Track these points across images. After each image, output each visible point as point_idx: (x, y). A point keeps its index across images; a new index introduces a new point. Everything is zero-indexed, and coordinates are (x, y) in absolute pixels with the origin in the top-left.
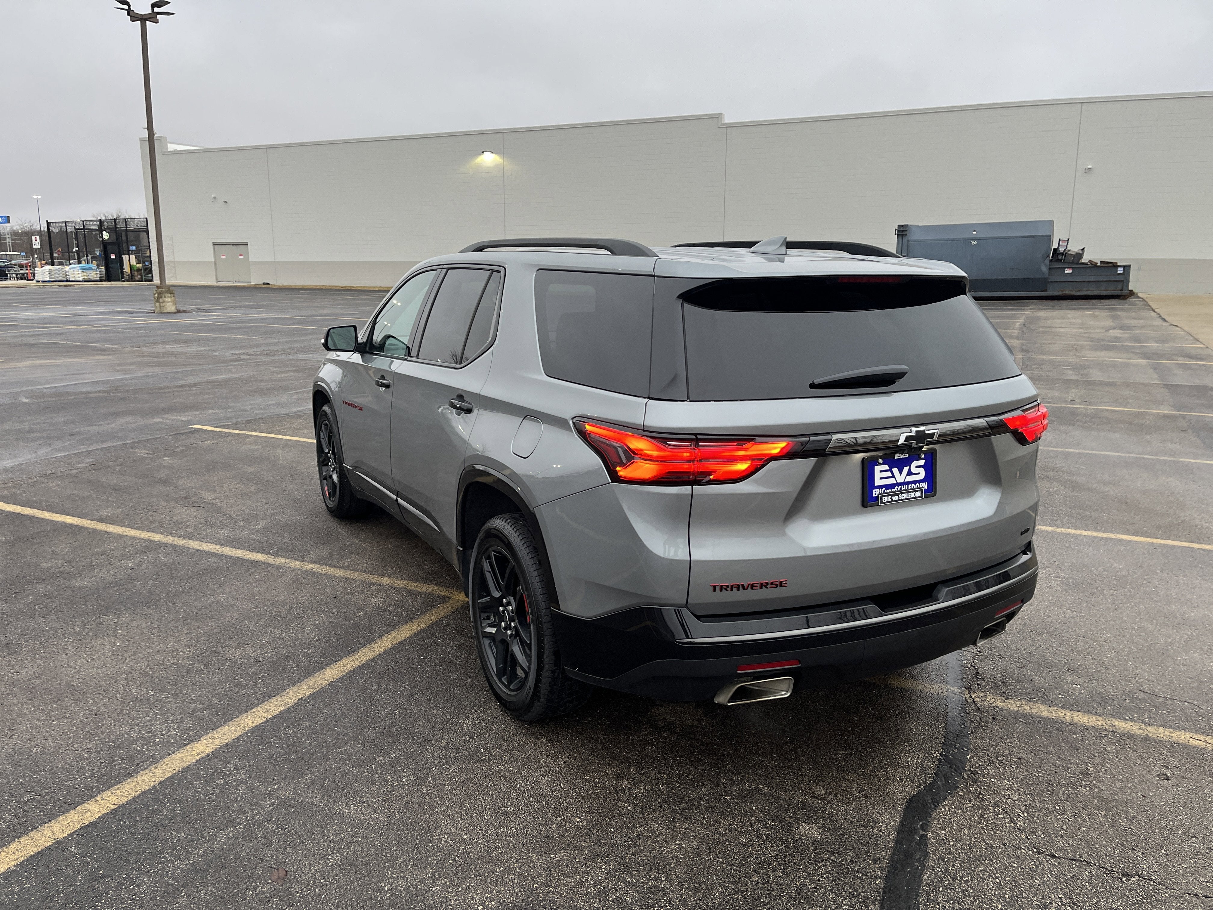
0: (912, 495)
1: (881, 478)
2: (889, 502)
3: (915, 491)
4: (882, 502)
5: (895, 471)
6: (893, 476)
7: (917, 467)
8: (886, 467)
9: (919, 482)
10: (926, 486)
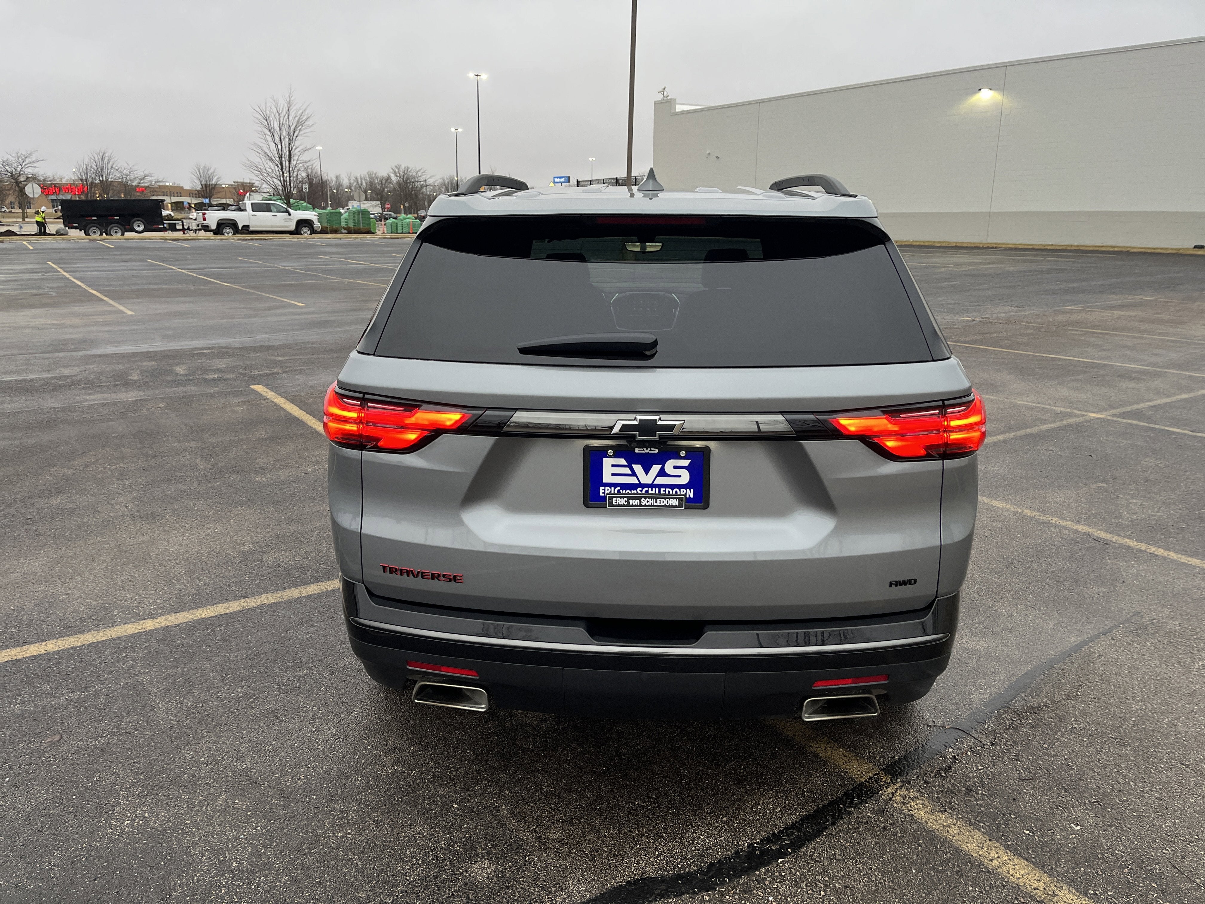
0: (664, 502)
1: (613, 475)
2: (624, 505)
3: (670, 498)
4: (611, 504)
5: (638, 468)
6: (634, 474)
7: (675, 467)
8: (623, 461)
9: (680, 487)
10: (690, 493)
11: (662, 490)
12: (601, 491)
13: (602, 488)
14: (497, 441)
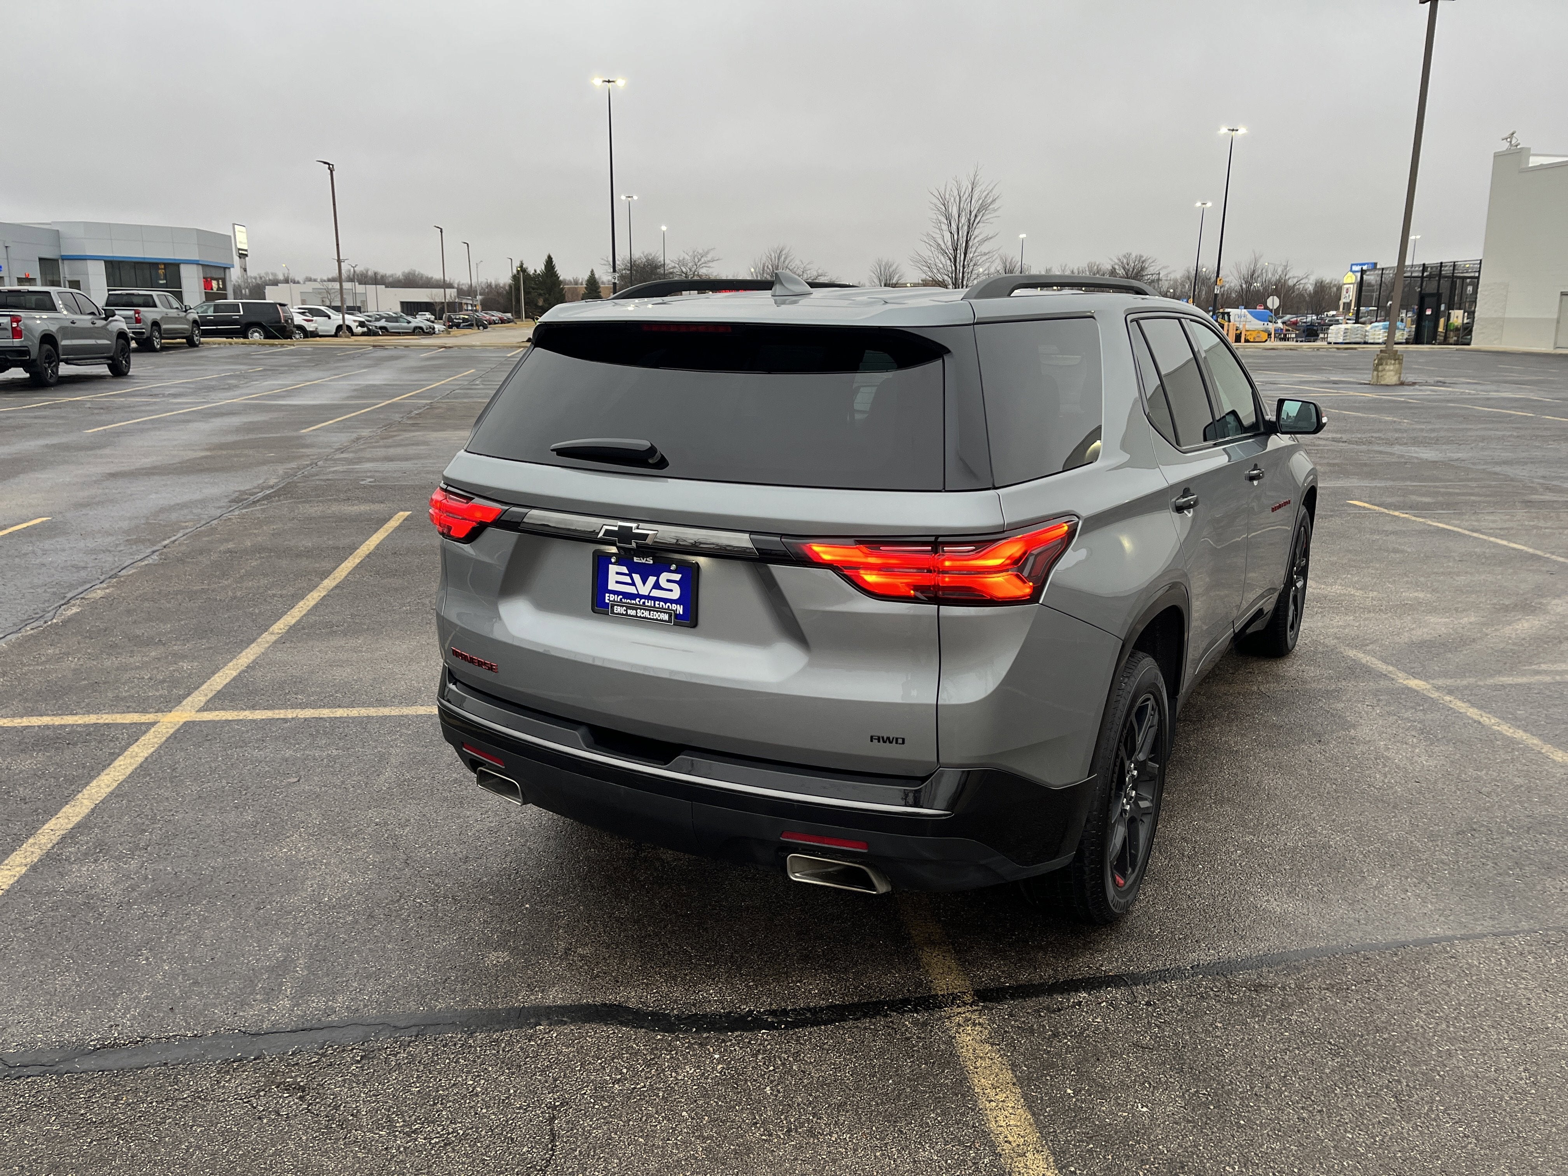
0: (656, 615)
1: (617, 582)
2: (622, 614)
3: (661, 612)
4: (612, 612)
5: (637, 577)
6: (633, 584)
7: (668, 581)
8: (624, 570)
9: (672, 601)
10: (680, 609)
11: (657, 603)
12: (607, 598)
13: (607, 595)
14: (520, 536)
